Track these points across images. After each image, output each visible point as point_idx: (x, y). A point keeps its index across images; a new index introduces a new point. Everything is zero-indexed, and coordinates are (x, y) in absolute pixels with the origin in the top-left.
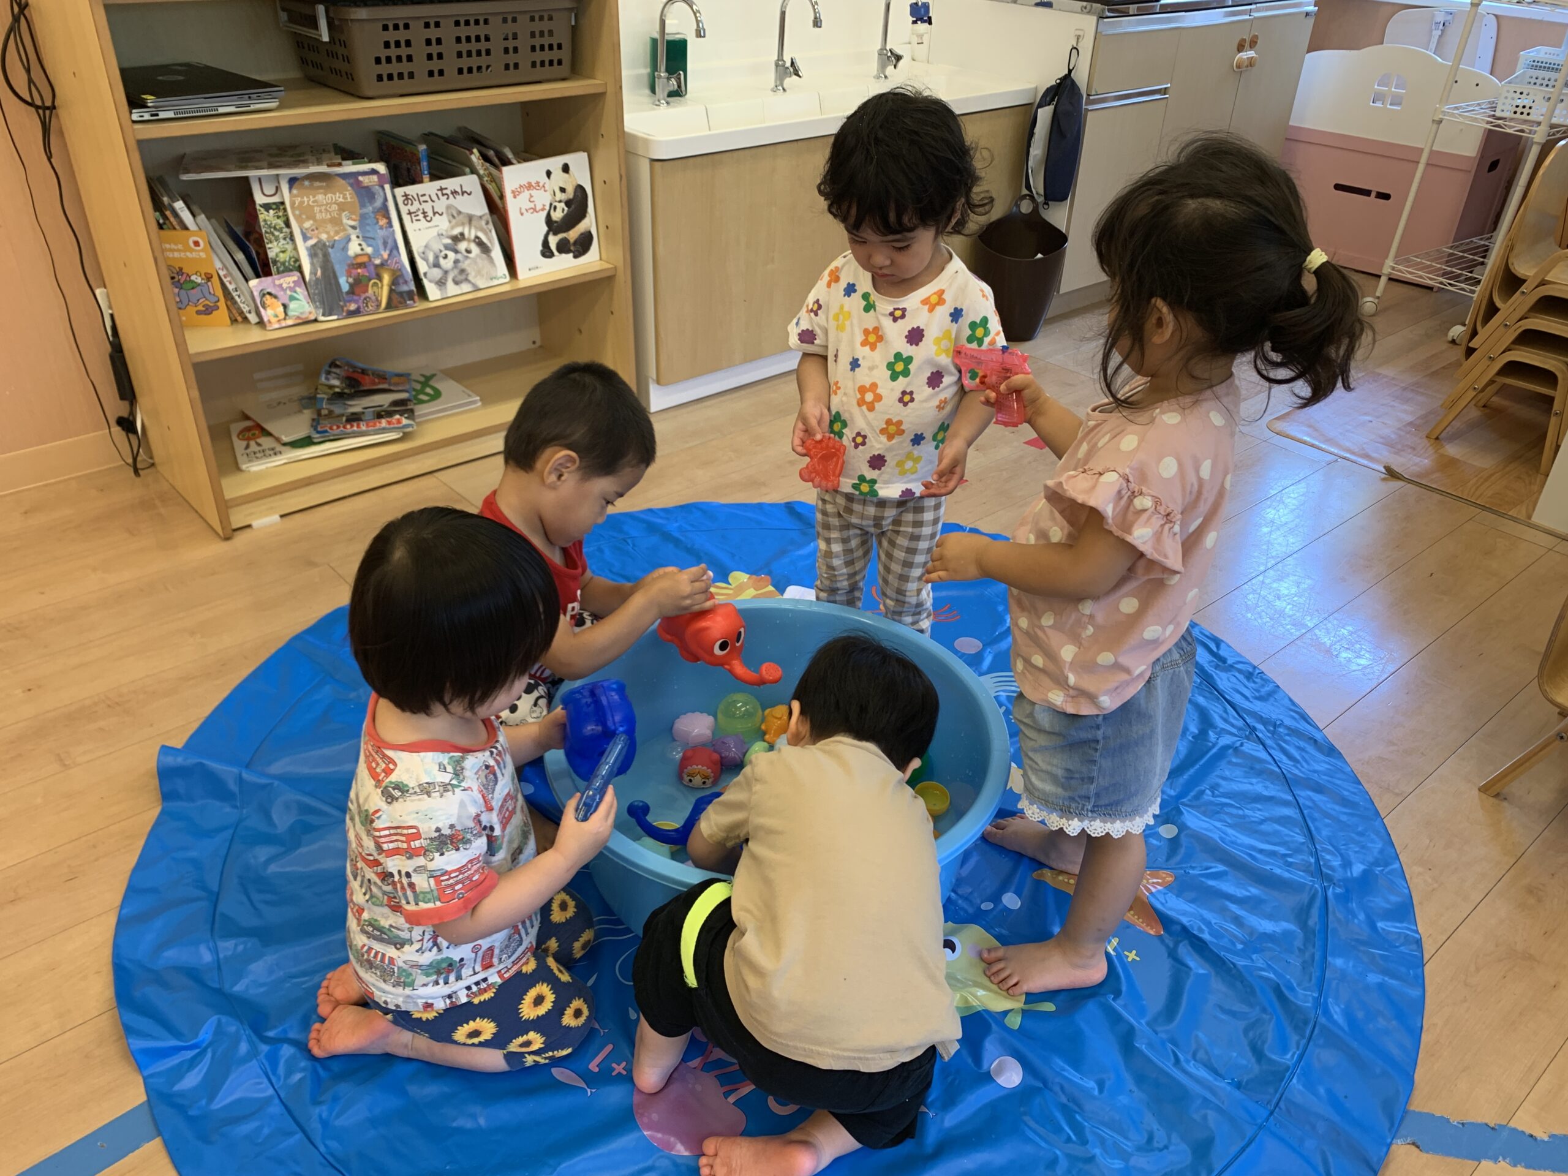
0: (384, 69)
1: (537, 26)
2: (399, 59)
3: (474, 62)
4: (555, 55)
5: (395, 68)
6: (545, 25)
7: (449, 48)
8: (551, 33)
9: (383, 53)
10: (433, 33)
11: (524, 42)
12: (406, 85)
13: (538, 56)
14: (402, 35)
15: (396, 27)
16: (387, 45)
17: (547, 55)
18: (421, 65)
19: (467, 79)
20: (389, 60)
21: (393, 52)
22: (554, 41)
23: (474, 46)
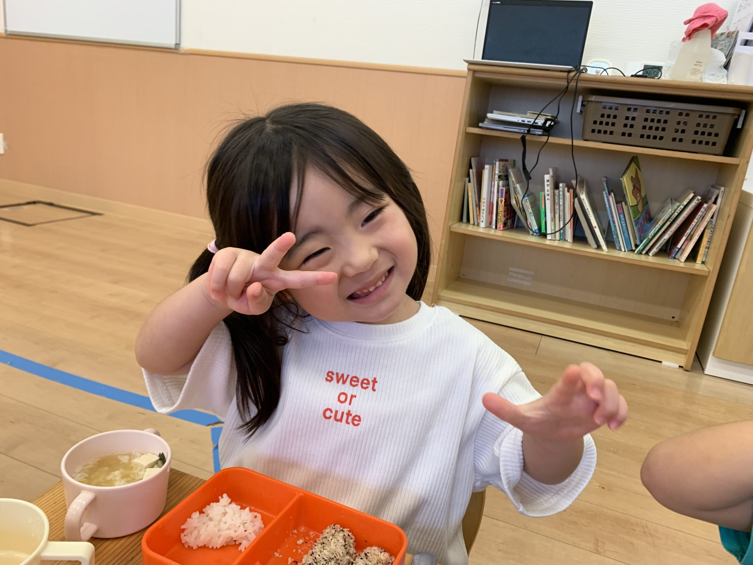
0: (597, 127)
1: (703, 121)
2: (607, 124)
3: (653, 133)
4: (712, 139)
5: (603, 128)
7: (639, 123)
8: (712, 126)
9: (599, 119)
10: (631, 114)
11: (691, 128)
12: (608, 137)
13: (699, 138)
14: (614, 112)
15: (611, 108)
16: (603, 116)
17: (705, 138)
18: (619, 128)
19: (645, 141)
20: (601, 123)
21: (605, 120)
22: (713, 131)
23: (655, 125)
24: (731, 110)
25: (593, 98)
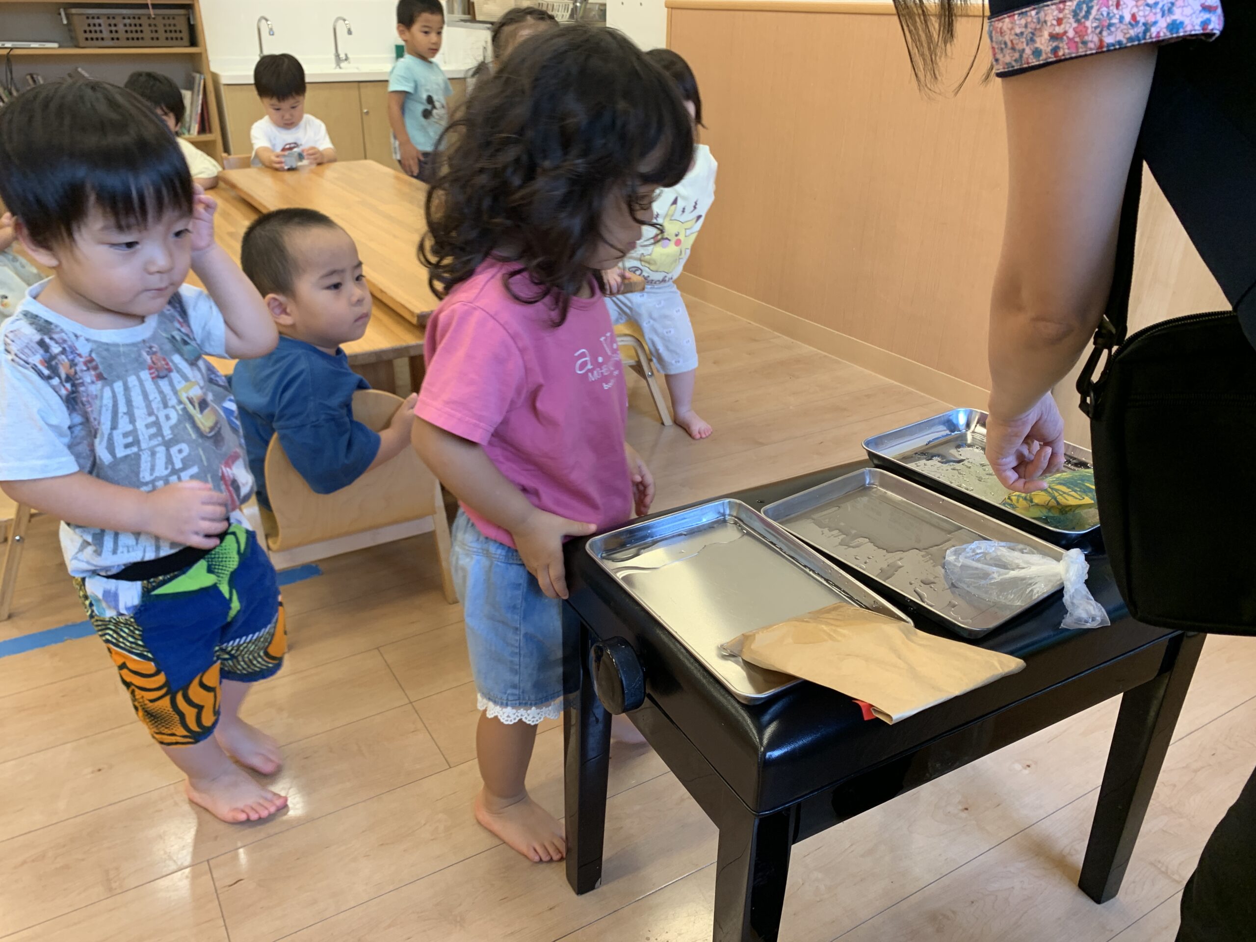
0: (89, 35)
1: (167, 22)
2: (96, 32)
3: (135, 35)
4: (179, 35)
5: (94, 35)
6: (172, 22)
7: (121, 28)
8: (174, 25)
9: (88, 29)
10: (113, 22)
11: (161, 29)
12: (100, 43)
13: (169, 35)
14: (97, 21)
15: (93, 18)
16: (89, 25)
17: (174, 35)
18: (106, 34)
19: (131, 43)
20: (90, 32)
21: (93, 28)
22: (178, 28)
23: (134, 28)
24: (182, 12)
25: (74, 11)
